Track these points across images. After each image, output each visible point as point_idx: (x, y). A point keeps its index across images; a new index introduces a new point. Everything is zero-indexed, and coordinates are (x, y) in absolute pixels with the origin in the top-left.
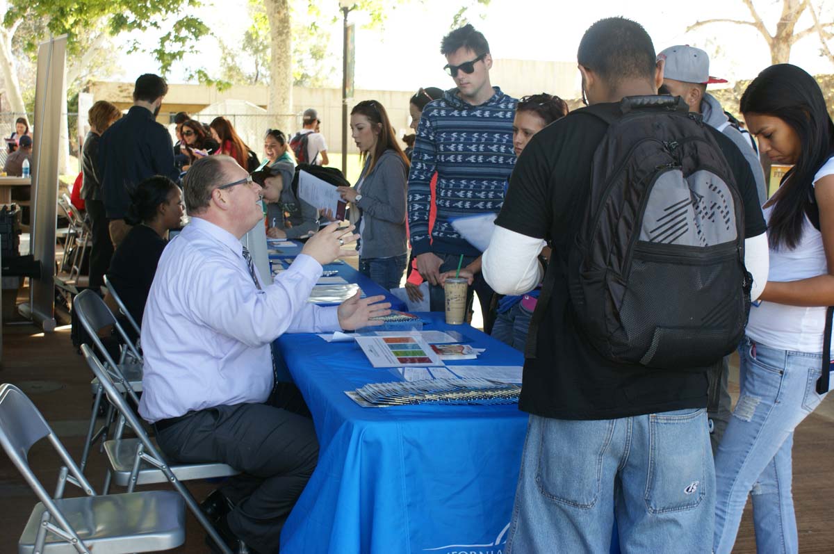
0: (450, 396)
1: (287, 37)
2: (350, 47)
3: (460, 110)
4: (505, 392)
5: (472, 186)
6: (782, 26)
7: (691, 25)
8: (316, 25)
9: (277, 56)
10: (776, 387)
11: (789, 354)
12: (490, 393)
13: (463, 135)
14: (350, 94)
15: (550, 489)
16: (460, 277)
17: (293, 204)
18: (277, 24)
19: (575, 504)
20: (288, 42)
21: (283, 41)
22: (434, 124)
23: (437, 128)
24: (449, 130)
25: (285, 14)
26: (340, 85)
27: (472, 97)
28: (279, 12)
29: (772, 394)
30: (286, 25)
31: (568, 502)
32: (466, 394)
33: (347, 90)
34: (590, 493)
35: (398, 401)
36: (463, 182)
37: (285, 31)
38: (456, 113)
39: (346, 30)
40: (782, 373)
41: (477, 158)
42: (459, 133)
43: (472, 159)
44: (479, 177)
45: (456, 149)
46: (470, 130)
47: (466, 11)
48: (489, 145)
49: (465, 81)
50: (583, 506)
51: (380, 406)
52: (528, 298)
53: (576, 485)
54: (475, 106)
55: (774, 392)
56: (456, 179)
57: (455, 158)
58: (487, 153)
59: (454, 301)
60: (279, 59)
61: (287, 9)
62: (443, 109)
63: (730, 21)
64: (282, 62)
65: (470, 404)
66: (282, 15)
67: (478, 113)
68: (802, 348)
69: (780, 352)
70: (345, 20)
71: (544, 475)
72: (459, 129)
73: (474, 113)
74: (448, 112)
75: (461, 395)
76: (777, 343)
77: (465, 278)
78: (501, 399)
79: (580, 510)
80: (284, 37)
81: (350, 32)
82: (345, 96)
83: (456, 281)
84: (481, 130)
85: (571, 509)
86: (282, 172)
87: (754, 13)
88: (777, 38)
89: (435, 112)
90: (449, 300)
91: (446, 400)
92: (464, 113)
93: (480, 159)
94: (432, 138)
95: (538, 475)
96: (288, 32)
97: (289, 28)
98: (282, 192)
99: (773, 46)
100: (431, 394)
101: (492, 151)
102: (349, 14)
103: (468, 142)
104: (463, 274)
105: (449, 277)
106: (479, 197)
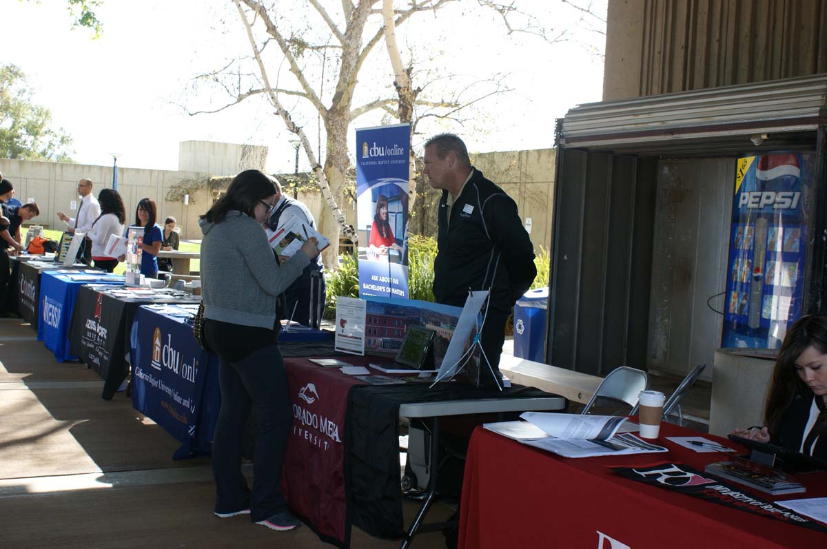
6: (337, 99)
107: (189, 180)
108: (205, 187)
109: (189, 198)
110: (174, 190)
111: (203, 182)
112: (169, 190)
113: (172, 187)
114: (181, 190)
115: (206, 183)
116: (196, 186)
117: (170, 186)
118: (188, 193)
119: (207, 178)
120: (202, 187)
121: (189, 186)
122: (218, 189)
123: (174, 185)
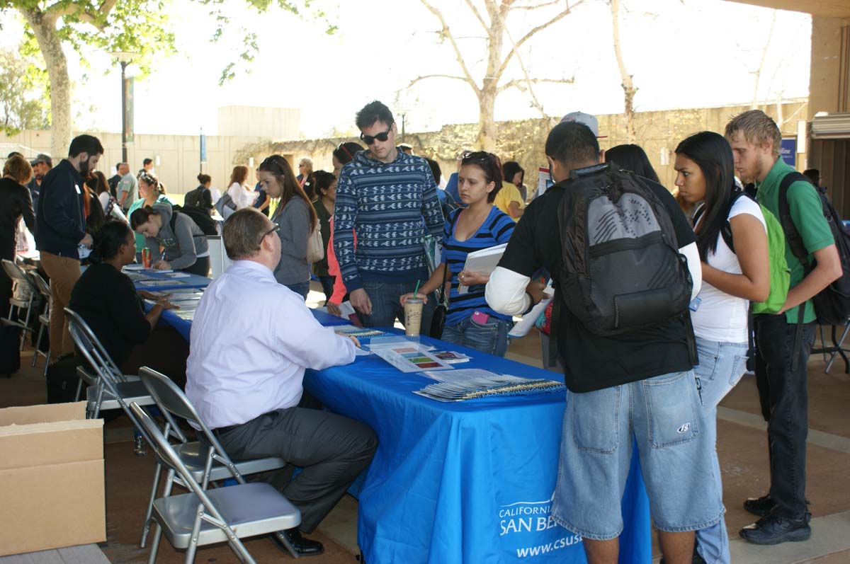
0: (504, 389)
1: (66, 87)
2: (129, 96)
3: (376, 168)
4: (540, 384)
5: (395, 228)
6: (486, 81)
7: (413, 79)
8: (87, 76)
9: (57, 105)
10: (711, 368)
11: (721, 345)
12: (530, 386)
13: (382, 187)
14: (130, 139)
15: (584, 444)
16: (417, 298)
17: (172, 239)
18: (57, 75)
19: (602, 452)
20: (67, 91)
21: (63, 91)
22: (355, 181)
23: (359, 184)
24: (370, 185)
25: (63, 67)
26: (121, 131)
27: (385, 158)
28: (58, 65)
29: (708, 374)
30: (65, 76)
31: (597, 450)
32: (515, 388)
33: (127, 136)
34: (611, 442)
35: (469, 395)
36: (388, 225)
37: (64, 82)
38: (372, 171)
39: (124, 82)
40: (716, 358)
41: (380, 206)
42: (379, 187)
43: (393, 206)
44: (400, 220)
45: (379, 200)
46: (388, 183)
47: (233, 66)
48: (405, 193)
49: (380, 147)
50: (608, 453)
51: (457, 401)
52: (478, 314)
53: (600, 437)
54: (387, 164)
55: (709, 372)
56: (381, 224)
57: (379, 207)
58: (404, 201)
59: (413, 317)
60: (58, 107)
61: (65, 62)
62: (360, 168)
63: (447, 76)
64: (61, 110)
65: (517, 395)
66: (61, 67)
67: (390, 169)
68: (730, 340)
69: (715, 343)
70: (123, 73)
71: (578, 435)
72: (379, 184)
73: (388, 169)
74: (365, 171)
75: (511, 388)
76: (711, 336)
77: (421, 299)
78: (538, 390)
79: (606, 455)
80: (63, 87)
81: (128, 84)
82: (124, 140)
83: (413, 301)
84: (396, 182)
85: (599, 455)
86: (160, 211)
87: (466, 72)
88: (484, 90)
89: (355, 172)
90: (409, 317)
91: (501, 393)
92: (379, 170)
93: (399, 205)
94: (354, 193)
95: (574, 436)
96: (67, 83)
97: (68, 79)
98: (160, 229)
99: (481, 98)
100: (491, 389)
101: (391, 200)
102: (127, 68)
103: (387, 193)
104: (419, 296)
105: (408, 299)
106: (403, 236)
107: (252, 144)
108: (267, 150)
109: (254, 160)
110: (239, 154)
111: (264, 145)
112: (235, 154)
113: (238, 151)
114: (246, 154)
115: (267, 146)
116: (258, 150)
117: (236, 150)
118: (252, 156)
119: (268, 141)
120: (264, 150)
121: (252, 150)
122: (281, 152)
123: (239, 149)
